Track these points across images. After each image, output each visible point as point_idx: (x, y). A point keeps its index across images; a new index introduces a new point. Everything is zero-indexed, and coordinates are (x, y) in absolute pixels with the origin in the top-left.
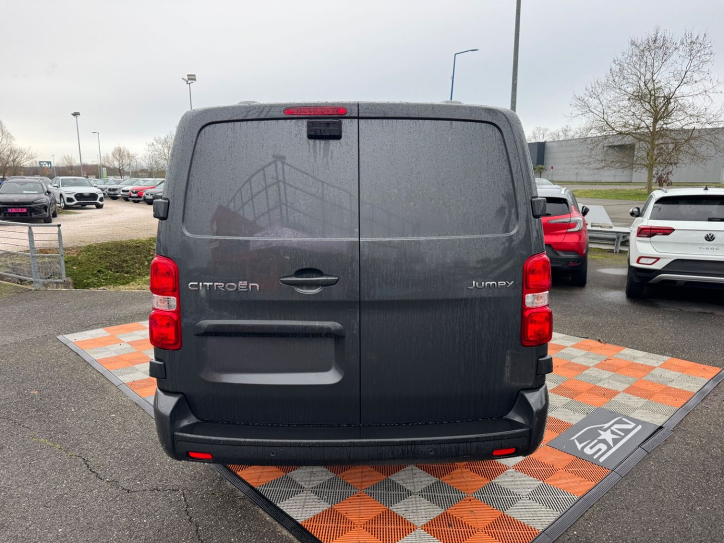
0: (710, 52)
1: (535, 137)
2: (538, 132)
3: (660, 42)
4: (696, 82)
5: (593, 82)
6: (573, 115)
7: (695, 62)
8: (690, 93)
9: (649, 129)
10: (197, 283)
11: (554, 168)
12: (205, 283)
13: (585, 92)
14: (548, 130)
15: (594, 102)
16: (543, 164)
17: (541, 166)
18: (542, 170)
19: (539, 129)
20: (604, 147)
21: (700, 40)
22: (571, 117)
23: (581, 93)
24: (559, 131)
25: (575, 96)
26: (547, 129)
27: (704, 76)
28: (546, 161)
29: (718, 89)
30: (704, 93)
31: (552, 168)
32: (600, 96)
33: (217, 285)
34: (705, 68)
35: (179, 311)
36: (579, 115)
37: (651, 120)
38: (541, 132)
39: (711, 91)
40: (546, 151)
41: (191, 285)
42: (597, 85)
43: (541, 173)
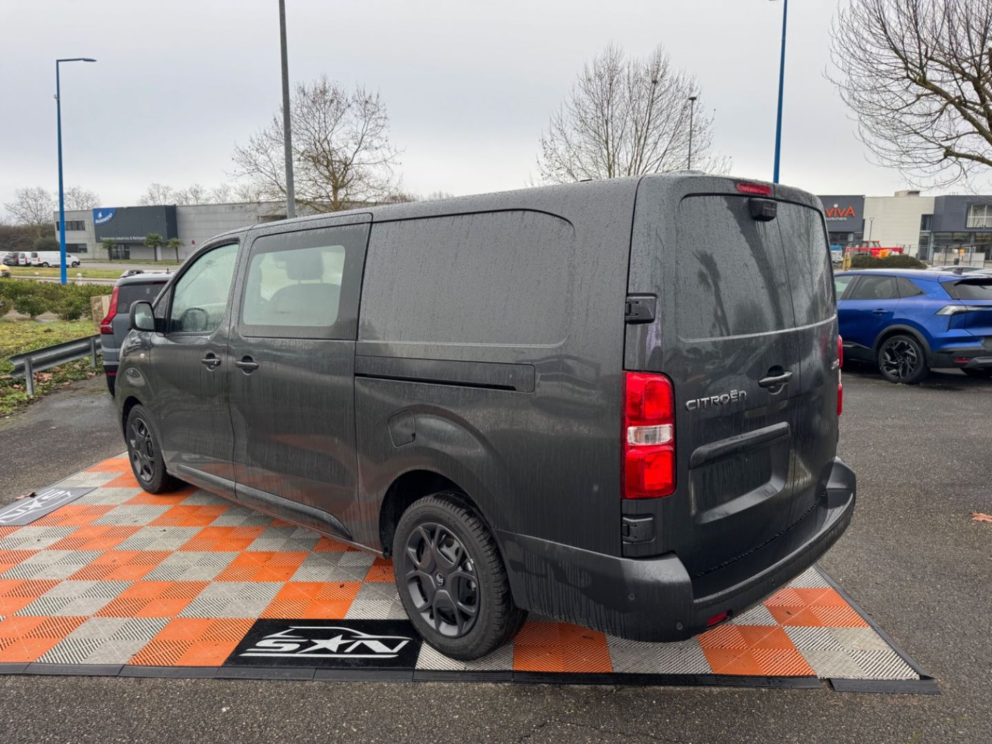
0: (384, 116)
1: (153, 198)
2: (155, 190)
3: (329, 96)
4: (376, 149)
5: (258, 133)
6: (237, 173)
7: (371, 125)
8: (369, 160)
9: (329, 199)
10: (694, 401)
11: (196, 242)
12: (702, 400)
13: (250, 144)
14: (171, 189)
15: (261, 159)
16: (177, 237)
17: (175, 240)
18: (177, 245)
19: (157, 186)
20: (258, 217)
21: (374, 100)
22: (234, 175)
23: (245, 145)
24: (186, 192)
25: (237, 147)
26: (168, 187)
27: (383, 143)
28: (180, 233)
29: (397, 159)
30: (384, 163)
31: (193, 243)
32: (269, 151)
33: (714, 399)
34: (384, 133)
35: (674, 442)
36: (244, 173)
37: (330, 188)
38: (161, 191)
39: (390, 160)
40: (179, 219)
41: (690, 404)
42: (264, 137)
43: (177, 249)
